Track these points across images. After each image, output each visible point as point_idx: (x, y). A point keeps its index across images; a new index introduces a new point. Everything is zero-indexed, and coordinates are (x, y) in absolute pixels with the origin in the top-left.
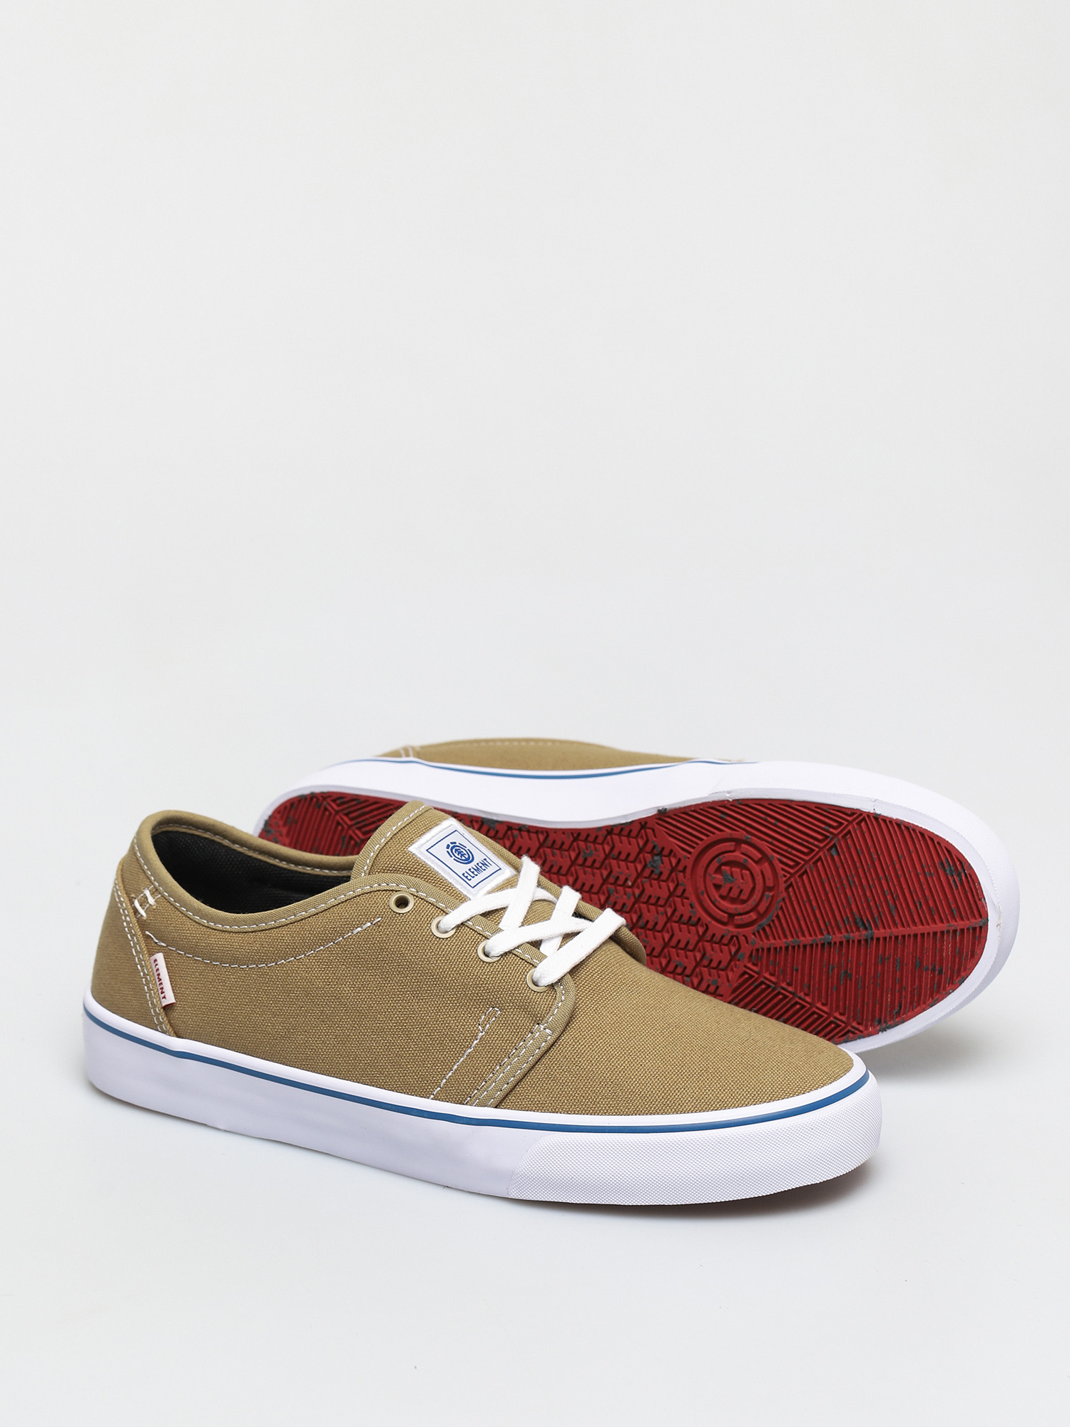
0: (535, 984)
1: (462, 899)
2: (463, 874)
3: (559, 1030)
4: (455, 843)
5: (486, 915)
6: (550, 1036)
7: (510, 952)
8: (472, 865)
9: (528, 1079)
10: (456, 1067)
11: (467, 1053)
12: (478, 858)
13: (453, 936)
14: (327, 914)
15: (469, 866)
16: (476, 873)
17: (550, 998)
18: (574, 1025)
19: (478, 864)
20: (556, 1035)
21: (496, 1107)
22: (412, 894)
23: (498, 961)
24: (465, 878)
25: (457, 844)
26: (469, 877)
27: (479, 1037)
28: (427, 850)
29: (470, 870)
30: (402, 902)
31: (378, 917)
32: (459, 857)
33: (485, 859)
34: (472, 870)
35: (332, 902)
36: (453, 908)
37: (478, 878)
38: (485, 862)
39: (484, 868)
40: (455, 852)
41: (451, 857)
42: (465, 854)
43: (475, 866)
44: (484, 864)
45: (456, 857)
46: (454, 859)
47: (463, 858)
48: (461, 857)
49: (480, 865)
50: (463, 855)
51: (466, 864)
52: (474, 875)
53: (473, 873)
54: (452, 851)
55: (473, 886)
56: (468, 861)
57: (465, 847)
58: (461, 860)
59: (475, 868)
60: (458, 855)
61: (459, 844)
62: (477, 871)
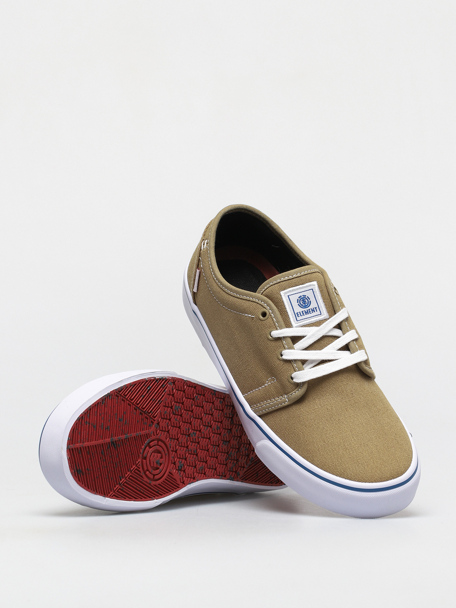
0: (292, 379)
1: (288, 325)
2: (297, 313)
3: (291, 402)
6: (287, 402)
7: (289, 360)
8: (306, 309)
10: (254, 390)
11: (259, 388)
12: (313, 305)
13: (273, 340)
15: (303, 310)
16: (304, 314)
19: (309, 310)
22: (269, 313)
23: (284, 361)
24: (297, 315)
25: (306, 297)
26: (299, 315)
27: (265, 385)
28: (288, 296)
29: (302, 312)
30: (264, 315)
31: (254, 315)
32: (302, 304)
33: (316, 308)
34: (304, 312)
35: (245, 297)
36: (281, 328)
37: (303, 317)
38: (315, 309)
39: (311, 312)
40: (302, 301)
41: (298, 302)
42: (306, 303)
43: (307, 310)
44: (313, 311)
45: (300, 303)
46: (298, 304)
47: (304, 305)
48: (303, 304)
49: (310, 310)
50: (305, 304)
51: (303, 308)
52: (302, 315)
53: (303, 314)
54: (300, 300)
55: (298, 320)
56: (305, 307)
57: (310, 299)
58: (302, 305)
59: (306, 311)
60: (302, 302)
61: (308, 297)
62: (307, 313)
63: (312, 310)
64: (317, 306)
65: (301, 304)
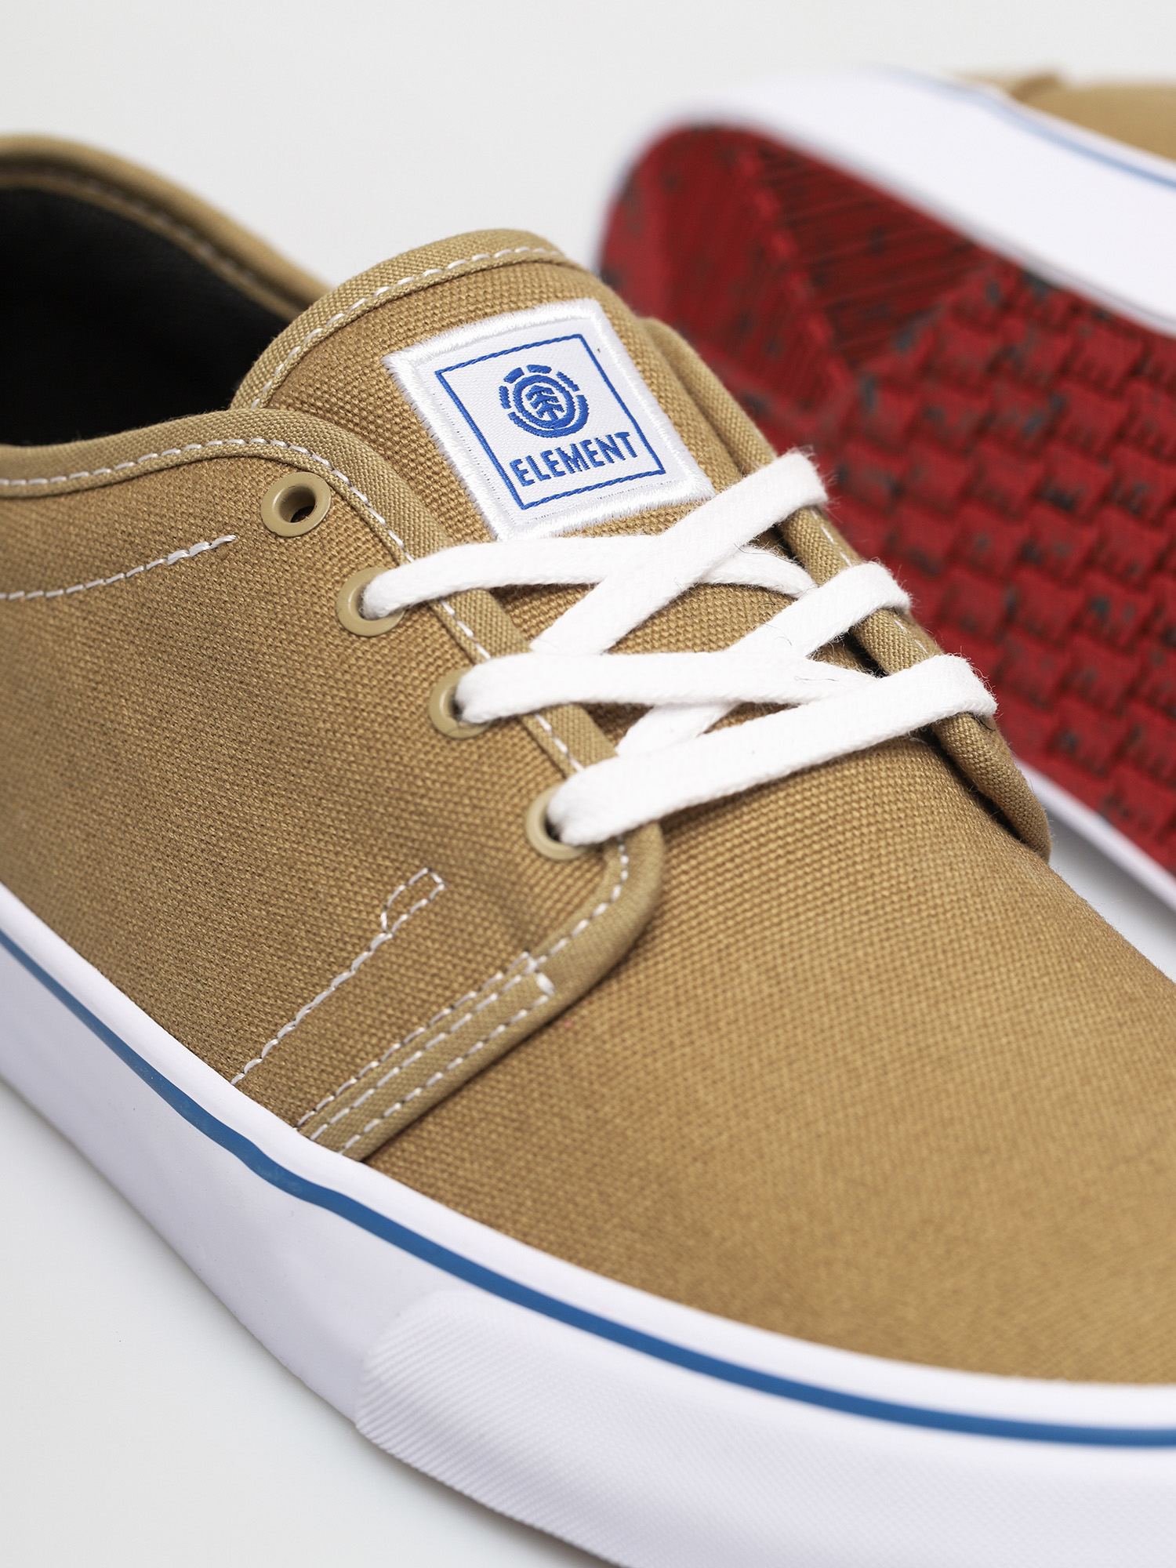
0: (552, 831)
2: (515, 464)
3: (574, 985)
4: (548, 370)
5: (507, 595)
6: (546, 992)
7: (515, 720)
8: (565, 443)
9: (460, 1105)
10: (304, 1011)
11: (336, 982)
12: (603, 422)
13: (388, 633)
14: (130, 492)
15: (551, 443)
16: (560, 468)
17: (580, 883)
18: (635, 978)
19: (586, 443)
20: (564, 998)
21: (365, 1160)
22: (333, 487)
23: (476, 738)
24: (514, 476)
25: (552, 375)
27: (374, 944)
28: (439, 374)
29: (546, 455)
30: (300, 504)
31: (229, 533)
32: (534, 412)
33: (623, 436)
34: (554, 457)
35: (151, 460)
36: (421, 548)
37: (556, 485)
38: (619, 442)
39: (600, 457)
40: (530, 396)
41: (506, 405)
42: (560, 408)
43: (574, 446)
44: (610, 449)
45: (522, 409)
46: (513, 416)
47: (546, 417)
48: (541, 413)
49: (593, 447)
50: (550, 409)
51: (544, 434)
52: (549, 472)
53: (552, 465)
54: (518, 391)
55: (525, 503)
56: (558, 428)
57: (576, 388)
58: (535, 420)
59: (570, 453)
60: (535, 405)
61: (560, 375)
62: (574, 460)
63: (604, 447)
64: (629, 427)
65: (529, 415)
